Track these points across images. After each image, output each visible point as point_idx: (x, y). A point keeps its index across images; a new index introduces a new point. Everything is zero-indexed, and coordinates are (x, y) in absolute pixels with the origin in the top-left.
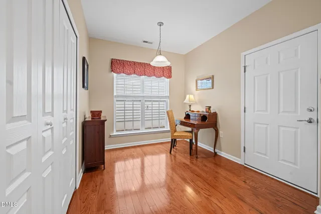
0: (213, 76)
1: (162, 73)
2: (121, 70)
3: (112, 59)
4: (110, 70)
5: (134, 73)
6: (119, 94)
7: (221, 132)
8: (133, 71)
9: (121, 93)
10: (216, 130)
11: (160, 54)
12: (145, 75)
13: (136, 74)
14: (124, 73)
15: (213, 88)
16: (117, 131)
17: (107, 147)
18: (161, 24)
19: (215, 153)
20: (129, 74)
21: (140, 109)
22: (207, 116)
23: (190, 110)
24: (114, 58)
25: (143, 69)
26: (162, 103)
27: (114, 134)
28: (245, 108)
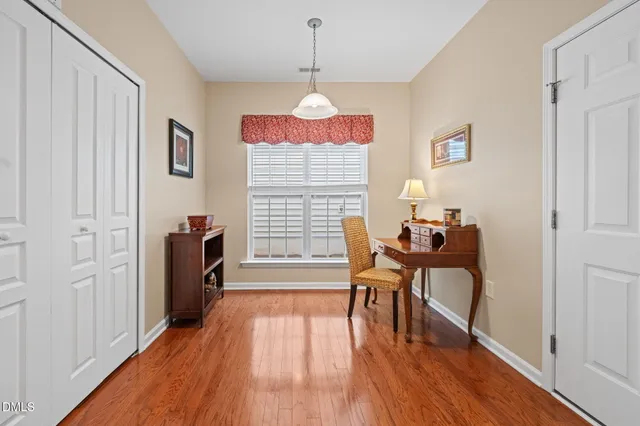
0: (470, 127)
1: (347, 133)
2: (258, 136)
3: (244, 117)
4: (241, 137)
5: (286, 138)
6: (258, 184)
7: (489, 284)
8: (283, 136)
9: (263, 181)
10: (474, 275)
11: (315, 91)
12: (308, 141)
13: (291, 142)
14: (264, 140)
15: (469, 160)
16: (256, 256)
17: (228, 286)
18: (314, 23)
19: (474, 339)
20: (274, 143)
21: (301, 213)
22: (444, 235)
23: (413, 219)
24: (246, 114)
25: (304, 130)
26: (354, 201)
27: (248, 262)
28: (555, 215)
